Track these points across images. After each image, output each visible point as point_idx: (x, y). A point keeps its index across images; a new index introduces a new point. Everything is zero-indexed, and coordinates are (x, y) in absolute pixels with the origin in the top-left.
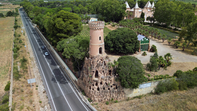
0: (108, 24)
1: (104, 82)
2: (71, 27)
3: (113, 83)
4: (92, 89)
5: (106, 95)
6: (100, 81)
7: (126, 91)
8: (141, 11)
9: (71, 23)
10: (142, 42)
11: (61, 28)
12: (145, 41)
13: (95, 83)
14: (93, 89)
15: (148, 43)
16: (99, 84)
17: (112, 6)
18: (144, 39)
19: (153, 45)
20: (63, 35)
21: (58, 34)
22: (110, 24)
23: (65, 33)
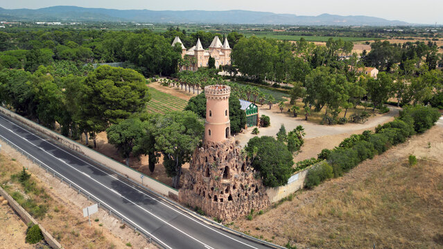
0: (153, 81)
1: (239, 183)
2: (135, 96)
3: (252, 183)
4: (219, 201)
5: (243, 206)
6: (233, 184)
7: (270, 192)
8: (208, 54)
9: (133, 88)
10: (249, 112)
11: (116, 100)
12: (252, 111)
13: (225, 188)
14: (222, 200)
15: (256, 113)
16: (231, 189)
17: (156, 46)
18: (250, 106)
19: (263, 116)
20: (120, 112)
21: (108, 112)
22: (156, 81)
23: (124, 108)
